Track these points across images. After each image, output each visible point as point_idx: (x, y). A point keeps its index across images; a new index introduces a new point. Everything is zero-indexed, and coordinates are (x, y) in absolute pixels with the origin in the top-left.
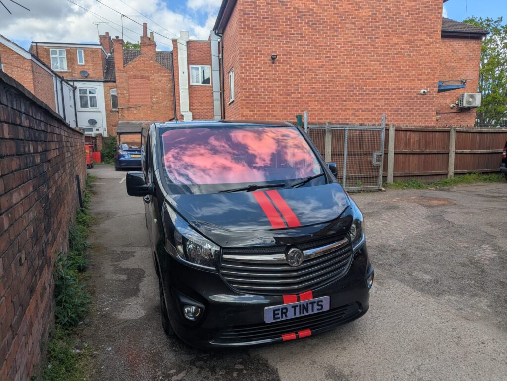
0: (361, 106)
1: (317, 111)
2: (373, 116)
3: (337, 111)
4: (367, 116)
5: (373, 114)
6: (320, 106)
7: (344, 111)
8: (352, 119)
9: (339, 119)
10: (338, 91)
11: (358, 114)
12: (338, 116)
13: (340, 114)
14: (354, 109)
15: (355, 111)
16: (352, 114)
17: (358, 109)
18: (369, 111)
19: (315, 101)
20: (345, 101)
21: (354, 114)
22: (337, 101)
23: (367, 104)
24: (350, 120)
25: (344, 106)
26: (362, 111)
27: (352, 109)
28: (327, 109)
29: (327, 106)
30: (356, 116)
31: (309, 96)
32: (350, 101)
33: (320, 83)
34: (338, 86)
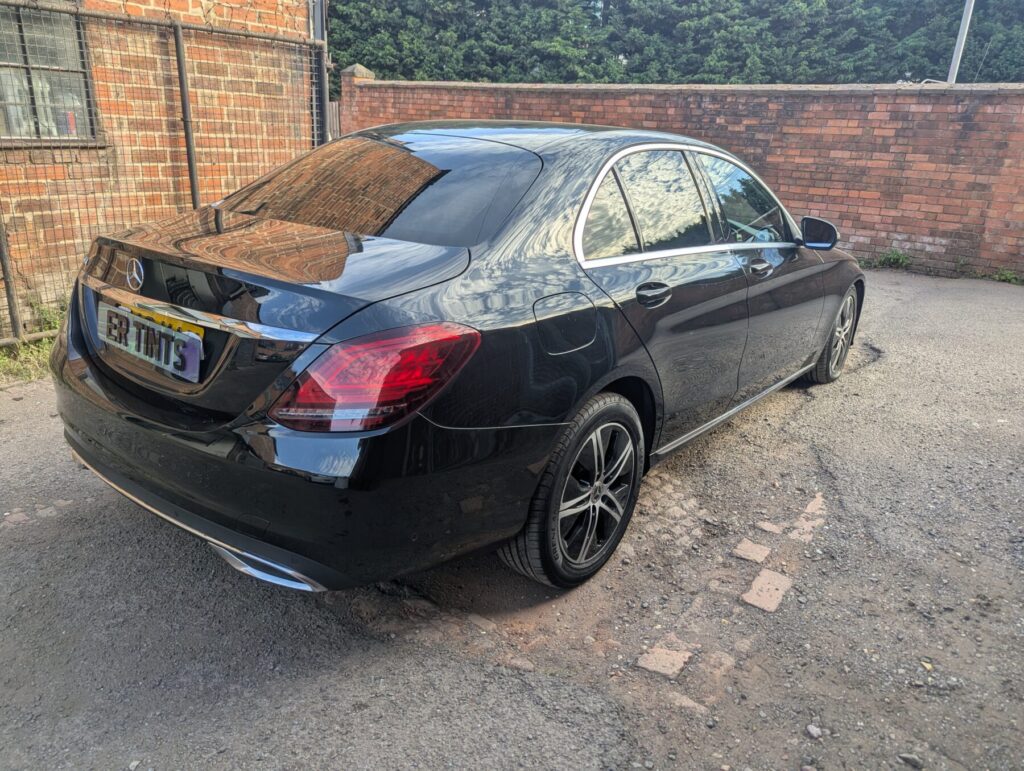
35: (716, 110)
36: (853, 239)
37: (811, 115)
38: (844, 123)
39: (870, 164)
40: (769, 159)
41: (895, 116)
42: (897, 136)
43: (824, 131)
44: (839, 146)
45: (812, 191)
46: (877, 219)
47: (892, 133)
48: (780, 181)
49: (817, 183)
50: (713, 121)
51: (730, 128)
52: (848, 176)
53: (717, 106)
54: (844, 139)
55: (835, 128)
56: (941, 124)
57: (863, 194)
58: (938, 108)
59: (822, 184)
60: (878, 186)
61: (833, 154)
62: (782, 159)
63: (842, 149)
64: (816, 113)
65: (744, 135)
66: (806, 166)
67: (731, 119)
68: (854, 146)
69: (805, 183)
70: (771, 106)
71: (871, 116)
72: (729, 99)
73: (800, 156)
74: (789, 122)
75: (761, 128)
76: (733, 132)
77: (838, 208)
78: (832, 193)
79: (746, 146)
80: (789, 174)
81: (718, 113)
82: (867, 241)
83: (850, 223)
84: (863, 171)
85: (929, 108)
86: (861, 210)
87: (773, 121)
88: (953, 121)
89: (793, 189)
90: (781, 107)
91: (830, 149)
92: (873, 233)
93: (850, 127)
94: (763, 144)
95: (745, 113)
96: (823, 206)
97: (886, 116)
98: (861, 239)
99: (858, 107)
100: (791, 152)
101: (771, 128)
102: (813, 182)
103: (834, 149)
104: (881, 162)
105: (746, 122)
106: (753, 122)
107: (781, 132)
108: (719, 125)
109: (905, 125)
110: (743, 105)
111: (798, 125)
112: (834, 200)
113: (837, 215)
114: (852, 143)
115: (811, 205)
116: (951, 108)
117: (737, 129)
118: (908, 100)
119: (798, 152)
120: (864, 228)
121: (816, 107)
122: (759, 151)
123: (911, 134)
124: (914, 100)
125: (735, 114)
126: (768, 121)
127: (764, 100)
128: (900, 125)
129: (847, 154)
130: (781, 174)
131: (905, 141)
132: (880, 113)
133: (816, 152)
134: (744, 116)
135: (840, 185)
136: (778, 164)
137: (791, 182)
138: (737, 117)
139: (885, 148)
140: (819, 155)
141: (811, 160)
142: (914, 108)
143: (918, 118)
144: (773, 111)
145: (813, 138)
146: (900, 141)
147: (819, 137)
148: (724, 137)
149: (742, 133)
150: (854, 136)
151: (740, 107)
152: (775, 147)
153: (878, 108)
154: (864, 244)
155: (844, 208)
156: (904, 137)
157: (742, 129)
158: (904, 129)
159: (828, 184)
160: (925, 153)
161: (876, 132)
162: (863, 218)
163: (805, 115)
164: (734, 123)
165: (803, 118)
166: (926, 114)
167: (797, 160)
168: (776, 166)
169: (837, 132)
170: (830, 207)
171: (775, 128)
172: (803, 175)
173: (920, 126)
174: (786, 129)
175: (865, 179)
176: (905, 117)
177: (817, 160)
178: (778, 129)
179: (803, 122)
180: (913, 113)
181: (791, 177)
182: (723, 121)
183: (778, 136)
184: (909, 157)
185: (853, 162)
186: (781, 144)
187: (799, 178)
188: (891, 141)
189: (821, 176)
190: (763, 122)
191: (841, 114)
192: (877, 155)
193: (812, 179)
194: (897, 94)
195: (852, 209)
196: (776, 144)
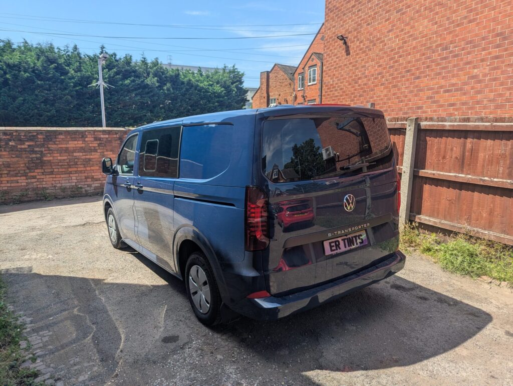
0: (443, 82)
1: (382, 99)
2: (464, 98)
3: (406, 96)
4: (453, 100)
5: (465, 94)
6: (385, 92)
7: (416, 95)
8: (427, 107)
9: (409, 109)
10: (409, 62)
11: (437, 97)
12: (406, 105)
13: (410, 100)
14: (432, 89)
15: (433, 93)
16: (428, 98)
17: (438, 88)
18: (457, 90)
19: (382, 85)
20: (418, 78)
21: (431, 98)
22: (408, 80)
23: (453, 76)
24: (424, 109)
25: (417, 86)
26: (446, 91)
27: (428, 89)
28: (394, 94)
29: (393, 90)
30: (434, 102)
31: (376, 78)
32: (425, 77)
33: (387, 56)
34: (409, 54)
35: (8, 139)
36: (93, 186)
37: (60, 140)
38: (76, 142)
39: (91, 157)
40: (45, 159)
41: (96, 139)
42: (99, 146)
43: (68, 146)
44: (77, 151)
45: (70, 170)
46: (100, 176)
47: (97, 145)
48: (54, 167)
49: (72, 166)
50: (7, 144)
51: (19, 147)
52: (84, 163)
53: (7, 137)
54: (79, 148)
55: (72, 145)
56: (113, 142)
57: (92, 168)
58: (111, 136)
59: (74, 166)
60: (97, 164)
61: (75, 154)
62: (51, 158)
63: (78, 152)
64: (62, 139)
65: (28, 149)
66: (64, 160)
67: (19, 142)
68: (82, 151)
69: (66, 167)
70: (39, 136)
71: (86, 139)
72: (14, 134)
73: (60, 156)
74: (50, 143)
75: (37, 146)
76: (21, 148)
77: (84, 175)
78: (79, 169)
79: (31, 154)
80: (57, 164)
81: (10, 140)
82: (99, 185)
83: (90, 180)
84: (90, 160)
85: (107, 136)
86: (93, 174)
87: (42, 143)
88: (116, 140)
89: (60, 170)
90: (44, 137)
91: (73, 153)
92: (100, 182)
93: (79, 144)
94: (40, 153)
95: (26, 139)
96: (77, 175)
97: (93, 139)
98: (97, 185)
99: (80, 136)
100: (55, 155)
101: (42, 146)
102: (70, 166)
103: (75, 152)
104: (95, 156)
105: (27, 143)
106: (31, 143)
107: (48, 147)
108: (12, 145)
109: (101, 142)
110: (24, 136)
111: (55, 144)
112: (81, 172)
113: (84, 178)
114: (82, 150)
115: (71, 175)
116: (115, 136)
117: (23, 147)
118: (99, 133)
119: (59, 155)
120: (97, 181)
121: (62, 137)
122: (38, 156)
123: (103, 145)
124: (101, 133)
125: (20, 140)
126: (39, 143)
127: (35, 134)
128: (99, 142)
129: (81, 154)
130: (53, 164)
131: (102, 148)
132: (89, 138)
133: (67, 154)
134: (25, 141)
135: (82, 166)
136: (50, 160)
137: (59, 167)
138: (21, 141)
139: (95, 151)
140: (69, 156)
141: (66, 158)
142: (102, 136)
143: (105, 140)
144: (41, 138)
145: (64, 148)
146: (101, 148)
147: (67, 149)
148: (17, 151)
149: (26, 148)
150: (82, 147)
151: (22, 137)
152: (47, 154)
153: (88, 136)
154: (98, 186)
155: (86, 175)
156: (101, 146)
157: (26, 147)
158: (100, 143)
159: (76, 166)
160: (111, 151)
161: (90, 145)
162: (95, 177)
163: (58, 140)
164: (21, 144)
165: (56, 141)
166: (107, 138)
167: (59, 158)
168: (49, 161)
169: (74, 146)
170: (80, 175)
171: (44, 146)
172: (64, 164)
173: (106, 142)
174: (49, 146)
175: (91, 163)
176: (100, 139)
177: (69, 157)
178: (46, 146)
179: (58, 143)
180: (102, 138)
181: (58, 165)
182: (13, 144)
183: (47, 149)
184: (105, 153)
185: (84, 157)
186: (49, 152)
187: (62, 165)
188: (97, 148)
189: (72, 163)
190: (37, 143)
191: (74, 139)
192: (93, 153)
193: (68, 165)
194: (95, 131)
195: (89, 174)
196: (47, 152)
